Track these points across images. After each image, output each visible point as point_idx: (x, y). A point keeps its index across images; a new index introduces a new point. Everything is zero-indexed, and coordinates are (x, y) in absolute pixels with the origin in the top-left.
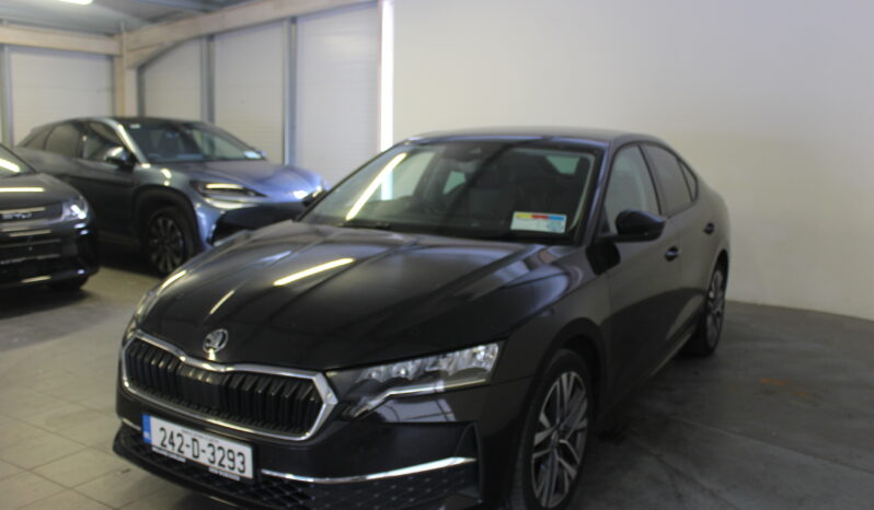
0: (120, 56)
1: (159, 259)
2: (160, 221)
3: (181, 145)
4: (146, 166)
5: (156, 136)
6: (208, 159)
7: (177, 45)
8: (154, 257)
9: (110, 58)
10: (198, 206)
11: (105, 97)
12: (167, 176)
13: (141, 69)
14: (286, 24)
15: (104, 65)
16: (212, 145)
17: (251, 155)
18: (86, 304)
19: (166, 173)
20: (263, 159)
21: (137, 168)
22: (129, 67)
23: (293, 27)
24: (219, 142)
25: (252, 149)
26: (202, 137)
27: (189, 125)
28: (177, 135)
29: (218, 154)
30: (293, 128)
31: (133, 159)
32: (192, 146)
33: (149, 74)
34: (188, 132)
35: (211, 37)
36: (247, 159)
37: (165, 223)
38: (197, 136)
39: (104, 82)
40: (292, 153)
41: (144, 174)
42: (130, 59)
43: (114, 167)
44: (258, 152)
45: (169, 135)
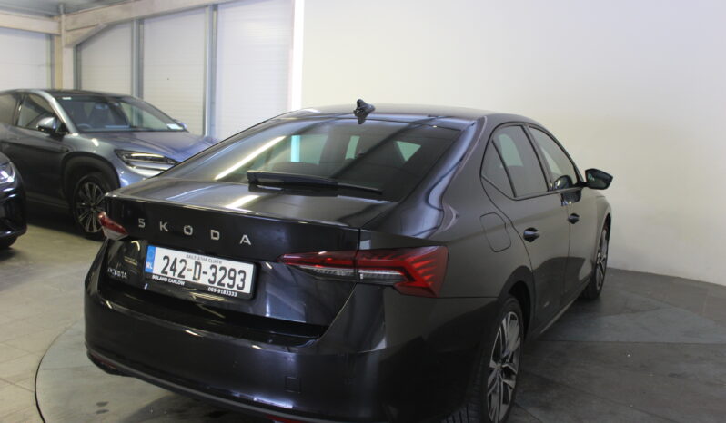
0: (59, 36)
1: (85, 221)
2: (87, 186)
3: (111, 116)
4: (75, 135)
5: (89, 107)
6: (134, 130)
7: (112, 26)
8: (81, 218)
9: (50, 36)
10: (121, 173)
11: (45, 71)
12: (95, 145)
13: (78, 47)
14: (208, 10)
15: (43, 44)
16: (140, 118)
17: (174, 126)
18: (12, 263)
19: (95, 142)
20: (184, 130)
21: (68, 137)
22: (68, 46)
23: (215, 13)
24: (146, 115)
25: (175, 122)
26: (132, 110)
27: (119, 99)
28: (106, 107)
29: (145, 125)
30: (212, 103)
31: (64, 128)
32: (121, 118)
33: (85, 52)
34: (117, 105)
35: (141, 21)
36: (170, 130)
37: (91, 187)
38: (126, 109)
39: (44, 57)
40: (212, 125)
41: (73, 142)
42: (67, 38)
43: (46, 135)
44: (180, 125)
45: (99, 107)
